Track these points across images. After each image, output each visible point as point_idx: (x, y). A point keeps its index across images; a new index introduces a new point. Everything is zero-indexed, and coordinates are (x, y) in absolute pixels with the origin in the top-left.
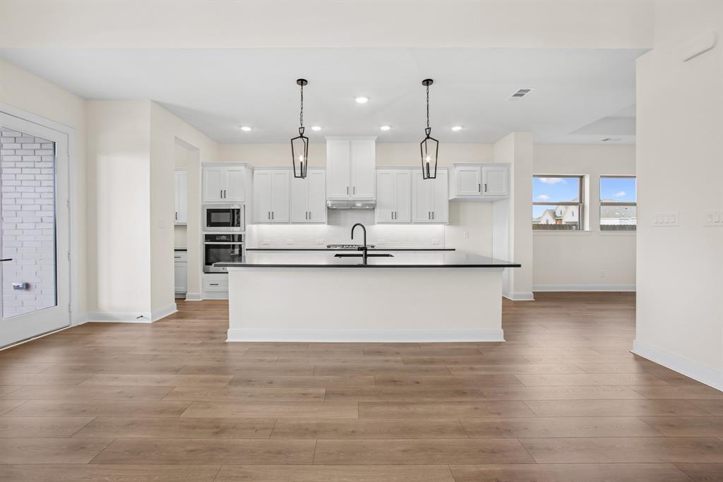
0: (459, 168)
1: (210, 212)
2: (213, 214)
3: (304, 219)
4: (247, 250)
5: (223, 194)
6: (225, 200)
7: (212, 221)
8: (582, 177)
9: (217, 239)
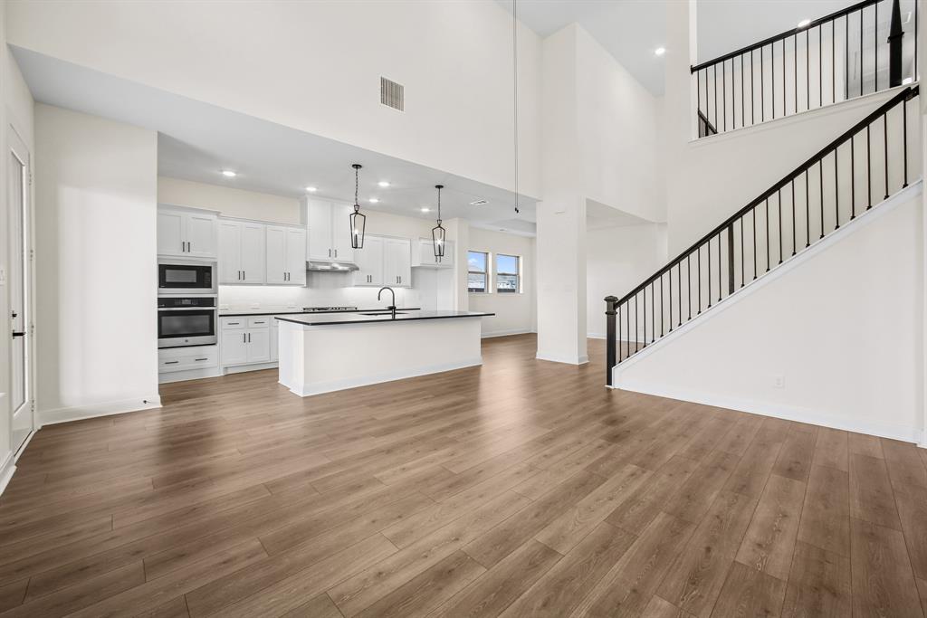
0: (423, 241)
1: (163, 269)
2: (167, 271)
3: (282, 281)
4: (221, 316)
5: (186, 247)
6: (189, 254)
7: (167, 280)
8: (487, 254)
9: (176, 303)
